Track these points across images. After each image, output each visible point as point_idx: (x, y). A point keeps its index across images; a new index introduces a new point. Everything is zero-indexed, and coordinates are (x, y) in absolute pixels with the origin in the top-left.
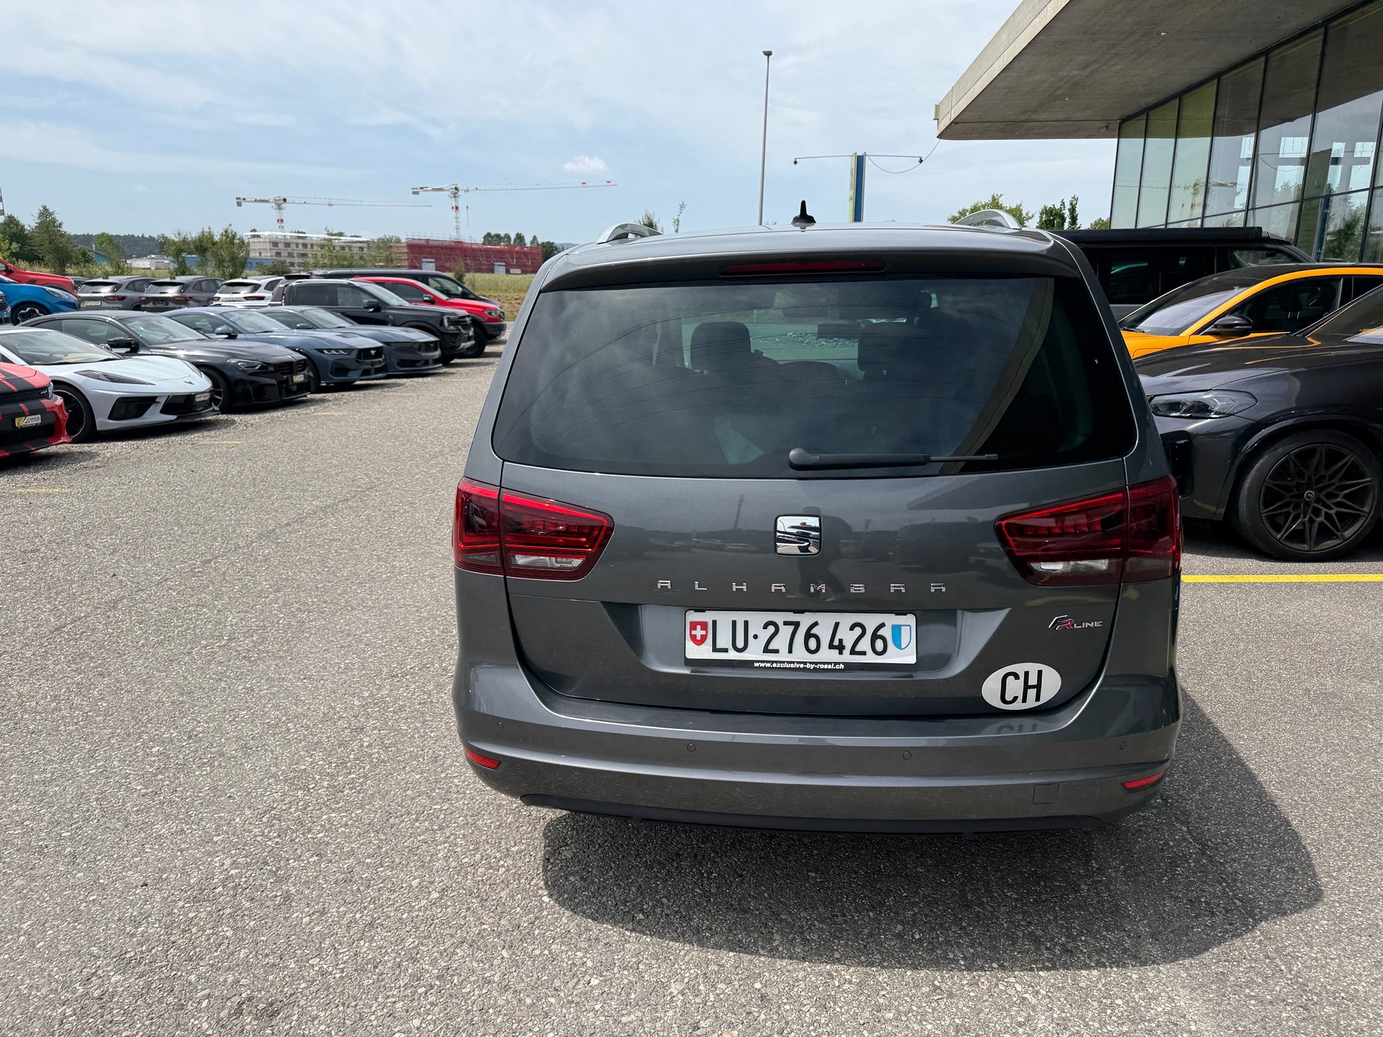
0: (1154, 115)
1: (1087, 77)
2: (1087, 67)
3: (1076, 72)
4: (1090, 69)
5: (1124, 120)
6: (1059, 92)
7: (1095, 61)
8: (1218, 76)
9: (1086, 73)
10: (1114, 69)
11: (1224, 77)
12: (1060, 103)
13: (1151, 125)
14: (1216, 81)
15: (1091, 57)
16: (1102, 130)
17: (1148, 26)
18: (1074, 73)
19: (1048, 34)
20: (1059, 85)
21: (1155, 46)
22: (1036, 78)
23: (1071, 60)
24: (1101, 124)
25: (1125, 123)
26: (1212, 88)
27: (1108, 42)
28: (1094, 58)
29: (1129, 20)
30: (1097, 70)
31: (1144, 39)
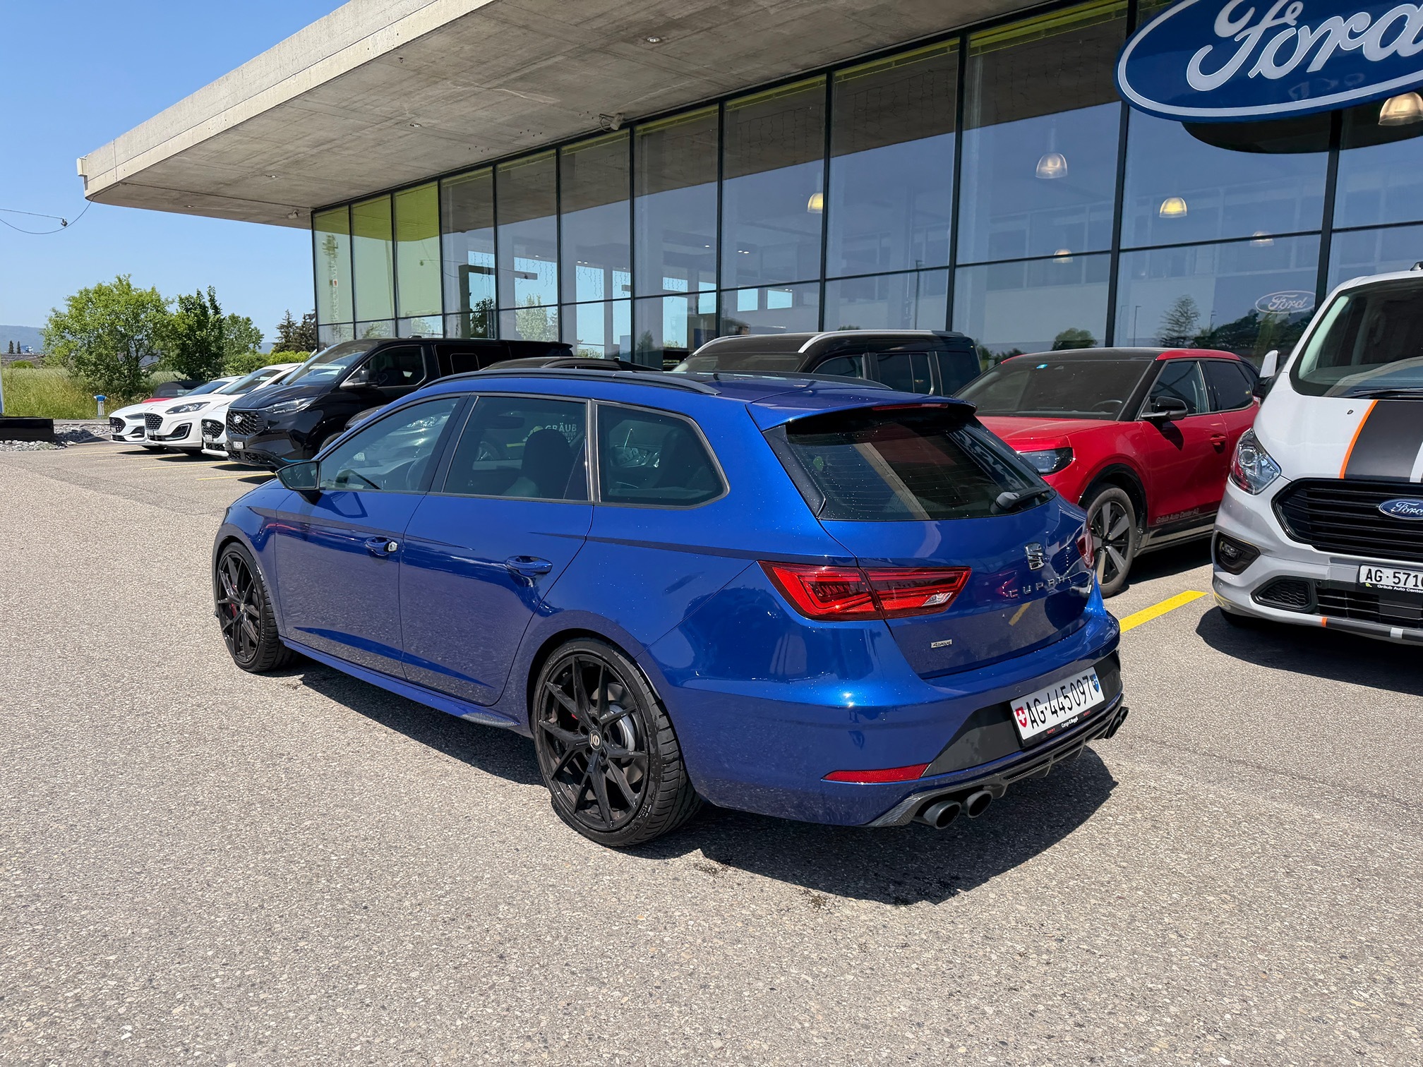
0: (358, 209)
1: (313, 156)
2: (322, 144)
4: (322, 148)
5: (316, 211)
6: (269, 168)
7: (332, 141)
8: (438, 178)
9: (315, 151)
10: (346, 152)
11: (444, 181)
12: (263, 180)
13: (356, 219)
14: (436, 183)
15: (332, 135)
16: (290, 217)
17: (408, 115)
18: (302, 149)
19: (307, 99)
20: (276, 159)
21: (400, 137)
22: (257, 147)
23: (310, 134)
24: (290, 209)
25: (316, 215)
26: (432, 189)
27: (360, 122)
28: (335, 137)
29: (397, 104)
30: (328, 150)
31: (396, 126)
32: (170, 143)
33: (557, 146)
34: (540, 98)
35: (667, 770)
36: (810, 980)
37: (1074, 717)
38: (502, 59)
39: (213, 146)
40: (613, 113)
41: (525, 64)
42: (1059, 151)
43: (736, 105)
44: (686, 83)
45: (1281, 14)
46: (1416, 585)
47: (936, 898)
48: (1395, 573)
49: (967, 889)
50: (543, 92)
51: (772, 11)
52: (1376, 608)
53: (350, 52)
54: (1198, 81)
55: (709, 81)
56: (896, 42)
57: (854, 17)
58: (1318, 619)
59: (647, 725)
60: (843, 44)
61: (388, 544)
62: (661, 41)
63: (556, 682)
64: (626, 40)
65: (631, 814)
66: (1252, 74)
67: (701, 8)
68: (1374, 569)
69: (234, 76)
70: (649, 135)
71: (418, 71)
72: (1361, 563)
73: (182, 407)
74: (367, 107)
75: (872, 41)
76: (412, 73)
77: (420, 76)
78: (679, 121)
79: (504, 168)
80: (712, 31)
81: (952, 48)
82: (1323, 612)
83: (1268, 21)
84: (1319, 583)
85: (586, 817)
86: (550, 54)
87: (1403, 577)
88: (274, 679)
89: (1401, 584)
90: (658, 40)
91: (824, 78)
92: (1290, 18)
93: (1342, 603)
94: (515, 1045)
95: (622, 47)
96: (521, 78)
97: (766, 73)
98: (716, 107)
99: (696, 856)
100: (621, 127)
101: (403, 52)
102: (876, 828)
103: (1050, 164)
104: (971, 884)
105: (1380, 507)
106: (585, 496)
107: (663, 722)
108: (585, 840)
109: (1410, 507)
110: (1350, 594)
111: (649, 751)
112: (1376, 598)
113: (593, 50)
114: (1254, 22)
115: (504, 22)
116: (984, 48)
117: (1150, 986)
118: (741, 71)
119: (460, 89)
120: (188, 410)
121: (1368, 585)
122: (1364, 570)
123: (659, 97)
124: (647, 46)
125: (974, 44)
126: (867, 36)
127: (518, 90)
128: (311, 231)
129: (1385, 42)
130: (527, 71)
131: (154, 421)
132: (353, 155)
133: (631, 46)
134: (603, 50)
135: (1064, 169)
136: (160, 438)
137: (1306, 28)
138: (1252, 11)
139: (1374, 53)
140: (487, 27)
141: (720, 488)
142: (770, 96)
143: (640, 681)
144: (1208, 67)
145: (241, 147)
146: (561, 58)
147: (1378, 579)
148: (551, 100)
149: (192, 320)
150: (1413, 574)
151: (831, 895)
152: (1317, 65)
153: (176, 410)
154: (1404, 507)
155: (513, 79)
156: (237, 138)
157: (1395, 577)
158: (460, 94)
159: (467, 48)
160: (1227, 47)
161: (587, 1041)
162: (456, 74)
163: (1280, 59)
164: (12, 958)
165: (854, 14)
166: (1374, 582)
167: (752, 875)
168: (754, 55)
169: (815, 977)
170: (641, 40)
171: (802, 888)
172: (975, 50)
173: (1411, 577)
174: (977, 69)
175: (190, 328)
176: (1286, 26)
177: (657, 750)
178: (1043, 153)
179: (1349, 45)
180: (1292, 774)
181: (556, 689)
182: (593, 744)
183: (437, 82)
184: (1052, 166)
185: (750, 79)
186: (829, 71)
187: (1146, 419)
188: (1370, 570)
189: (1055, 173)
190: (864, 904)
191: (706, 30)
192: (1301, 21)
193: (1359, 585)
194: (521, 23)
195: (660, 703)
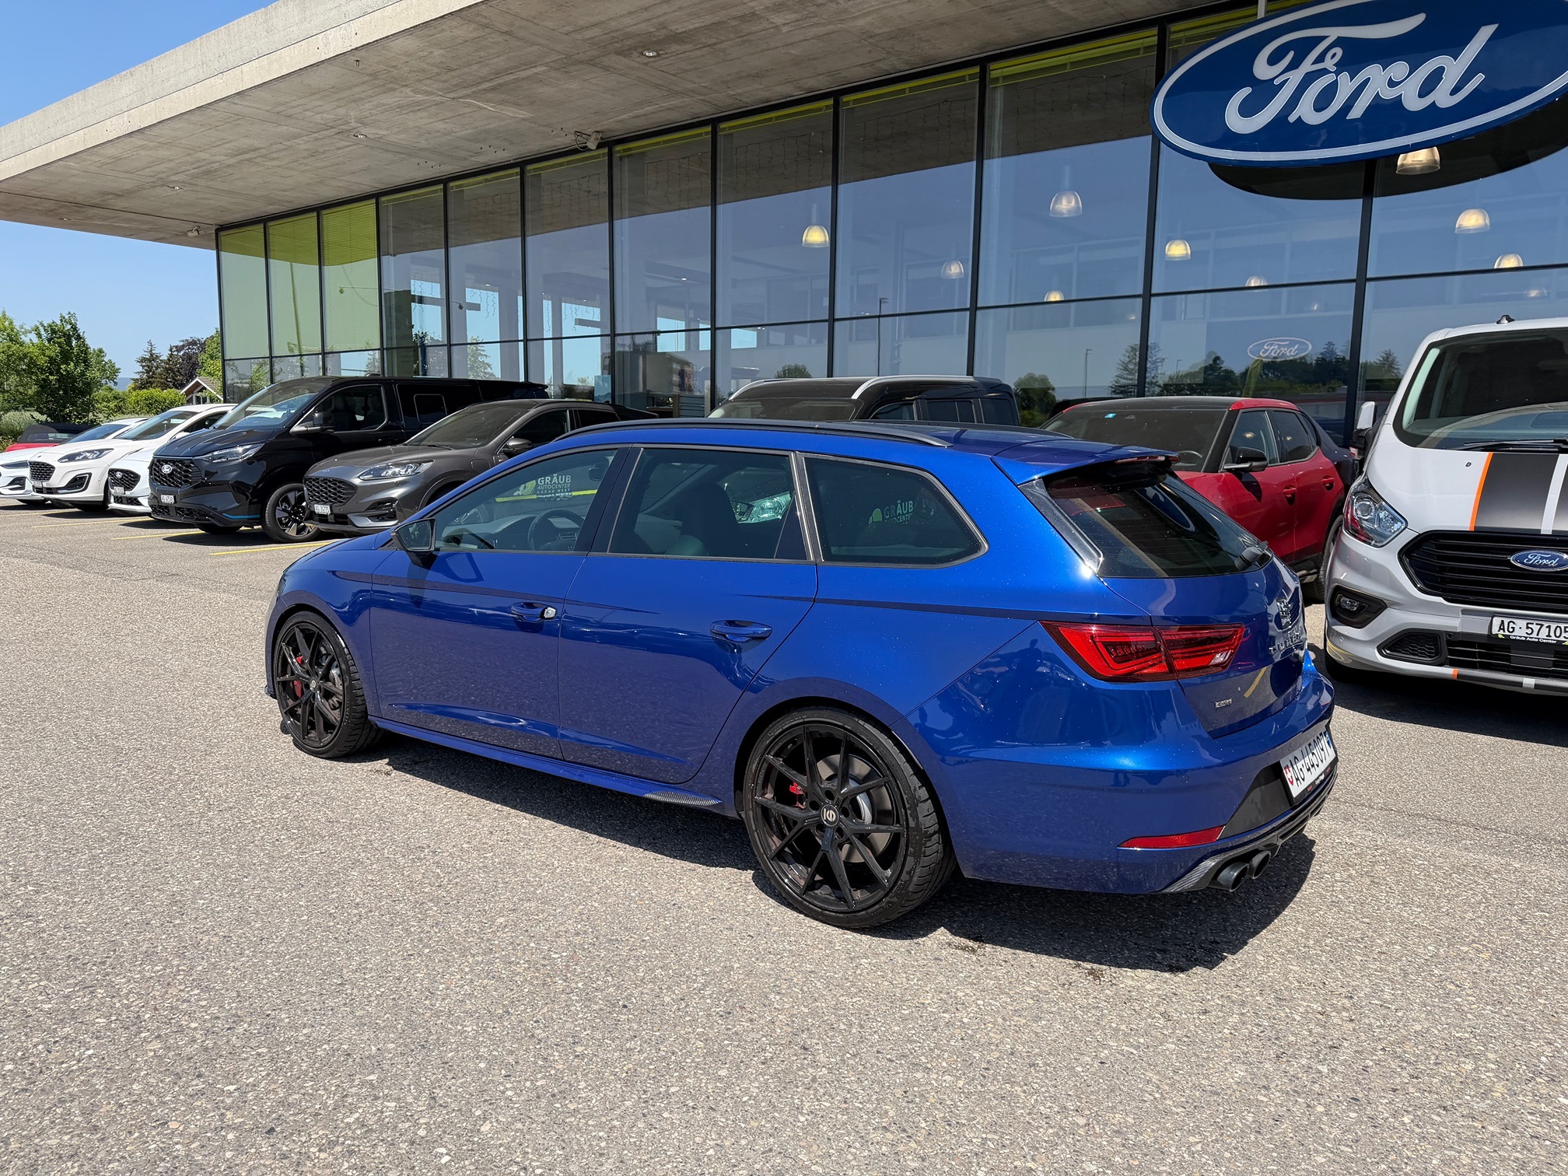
0: (275, 228)
1: (229, 166)
2: (243, 153)
3: (223, 158)
4: (242, 157)
5: (222, 228)
6: (173, 178)
7: (256, 150)
8: (376, 196)
9: (233, 161)
10: (270, 164)
11: (383, 199)
12: (160, 191)
13: (272, 239)
14: (374, 201)
15: (257, 143)
16: (190, 234)
17: (354, 125)
18: (217, 158)
19: (235, 101)
20: (184, 168)
21: (339, 149)
22: (163, 153)
23: (231, 141)
24: (189, 226)
25: (222, 233)
26: (369, 208)
27: (295, 130)
28: (260, 146)
29: (341, 111)
30: (249, 160)
31: (336, 137)
32: (53, 145)
33: (522, 164)
34: (510, 112)
35: (928, 844)
36: (1135, 1052)
37: (1321, 775)
38: (475, 67)
39: (110, 151)
40: (589, 131)
41: (498, 73)
42: (1075, 188)
43: (731, 128)
44: (675, 102)
45: (1321, 59)
46: (1549, 636)
47: (1211, 964)
48: (1528, 624)
49: (1233, 954)
50: (516, 104)
51: (785, 29)
52: (1508, 659)
53: (294, 50)
54: (1236, 122)
55: (703, 100)
56: (907, 68)
57: (871, 40)
58: (1448, 671)
59: (905, 797)
60: (853, 68)
61: (544, 611)
62: (659, 55)
63: (776, 755)
64: (618, 53)
65: (882, 893)
66: (1292, 119)
67: (707, 23)
68: (1506, 621)
69: (141, 71)
70: (629, 156)
71: (374, 76)
72: (1494, 615)
73: (79, 454)
74: (307, 113)
75: (884, 66)
76: (366, 78)
77: (376, 82)
78: (665, 142)
79: (457, 187)
80: (716, 47)
81: (971, 76)
82: (1453, 664)
83: (1307, 66)
84: (1450, 636)
85: (816, 898)
86: (530, 64)
87: (1536, 628)
88: (356, 765)
89: (1534, 635)
90: (655, 54)
91: (830, 102)
92: (1329, 63)
93: (1473, 655)
94: (877, 1136)
95: (612, 60)
96: (493, 89)
97: (765, 94)
98: (709, 129)
99: (941, 934)
100: (599, 146)
101: (363, 53)
102: (1171, 894)
103: (1064, 202)
104: (1236, 946)
105: (1511, 559)
106: (803, 555)
107: (923, 793)
108: (816, 923)
109: (1542, 558)
110: (1481, 645)
111: (907, 824)
112: (1508, 649)
113: (581, 62)
114: (1293, 65)
115: (486, 26)
116: (1005, 78)
117: (1457, 1035)
118: (739, 91)
119: (420, 97)
120: (86, 458)
121: (1500, 636)
122: (1497, 621)
123: (645, 115)
124: (642, 59)
125: (994, 74)
126: (880, 60)
127: (488, 101)
128: (214, 252)
129: (1424, 92)
130: (500, 81)
131: (42, 471)
132: (278, 166)
133: (625, 61)
134: (591, 62)
135: (1078, 207)
136: (50, 491)
137: (1345, 76)
138: (1291, 54)
139: (1414, 103)
140: (463, 31)
141: (977, 547)
142: (770, 119)
143: (895, 751)
144: (1248, 109)
145: (143, 153)
146: (543, 68)
147: (1511, 630)
148: (523, 114)
149: (54, 351)
150: (1546, 624)
151: (1104, 967)
152: (1356, 112)
153: (71, 458)
154: (1537, 558)
155: (484, 90)
156: (141, 143)
157: (1528, 628)
158: (418, 103)
159: (437, 52)
160: (1266, 91)
161: (947, 1127)
162: (419, 81)
163: (1320, 104)
164: (255, 1086)
165: (871, 37)
166: (1507, 633)
167: (1013, 951)
168: (757, 76)
169: (1137, 1048)
170: (635, 54)
171: (1071, 962)
172: (997, 80)
173: (1544, 627)
174: (998, 100)
175: (52, 360)
176: (1325, 72)
177: (917, 824)
178: (1057, 191)
179: (1389, 94)
180: (1474, 825)
181: (779, 763)
182: (827, 820)
183: (394, 90)
184: (1066, 204)
185: (748, 100)
186: (836, 95)
187: (1229, 470)
188: (1503, 621)
189: (1069, 211)
190: (1141, 973)
191: (709, 46)
192: (1341, 67)
193: (1491, 636)
194: (505, 29)
195: (920, 774)
